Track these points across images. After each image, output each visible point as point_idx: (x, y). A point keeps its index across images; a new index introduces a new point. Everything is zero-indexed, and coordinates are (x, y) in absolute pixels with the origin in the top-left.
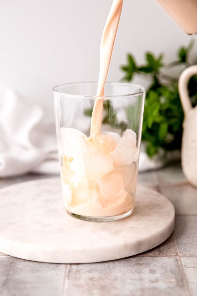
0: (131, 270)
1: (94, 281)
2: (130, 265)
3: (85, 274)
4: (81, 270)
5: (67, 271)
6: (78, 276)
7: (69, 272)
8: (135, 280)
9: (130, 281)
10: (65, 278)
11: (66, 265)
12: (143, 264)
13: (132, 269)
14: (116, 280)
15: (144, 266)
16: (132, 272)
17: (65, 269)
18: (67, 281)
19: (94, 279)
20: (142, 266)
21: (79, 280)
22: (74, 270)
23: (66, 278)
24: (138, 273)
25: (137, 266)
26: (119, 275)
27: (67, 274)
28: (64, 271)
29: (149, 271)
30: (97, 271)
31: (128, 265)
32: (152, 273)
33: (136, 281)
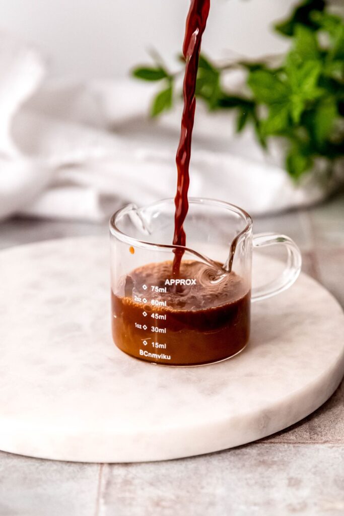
0: (246, 479)
1: (164, 508)
2: (244, 465)
3: (143, 489)
4: (133, 478)
5: (104, 482)
6: (127, 495)
7: (109, 483)
8: (255, 504)
9: (243, 507)
10: (98, 500)
11: (101, 467)
12: (274, 463)
13: (249, 476)
14: (212, 504)
15: (275, 467)
16: (248, 484)
17: (97, 477)
18: (103, 508)
19: (164, 503)
20: (270, 469)
21: (130, 505)
22: (119, 480)
23: (102, 501)
24: (264, 486)
25: (261, 469)
26: (220, 491)
27: (103, 489)
28: (97, 482)
29: (286, 481)
30: (171, 482)
31: (240, 465)
32: (294, 485)
33: (256, 508)
